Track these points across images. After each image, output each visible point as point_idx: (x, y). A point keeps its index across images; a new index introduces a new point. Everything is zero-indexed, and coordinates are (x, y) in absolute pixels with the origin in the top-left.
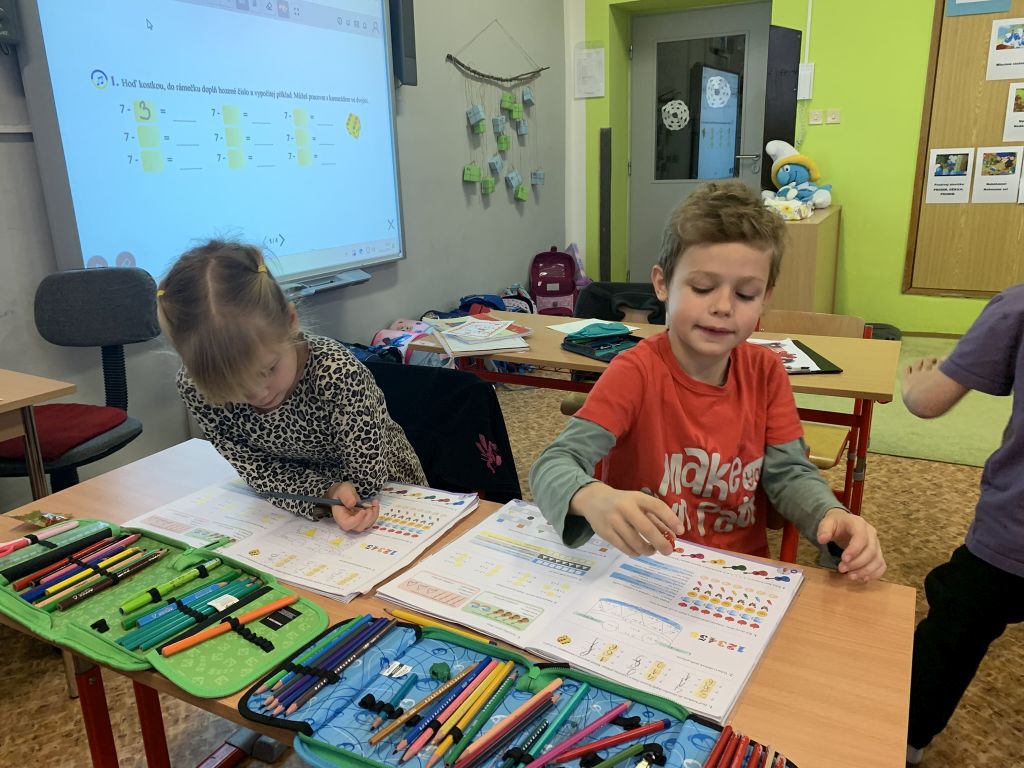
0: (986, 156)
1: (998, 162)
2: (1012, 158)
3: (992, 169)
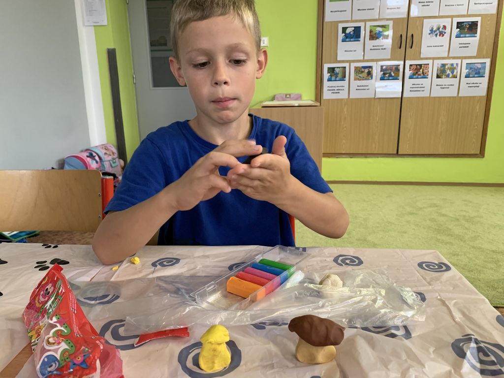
0: (356, 68)
1: (362, 72)
2: (370, 70)
3: (360, 77)
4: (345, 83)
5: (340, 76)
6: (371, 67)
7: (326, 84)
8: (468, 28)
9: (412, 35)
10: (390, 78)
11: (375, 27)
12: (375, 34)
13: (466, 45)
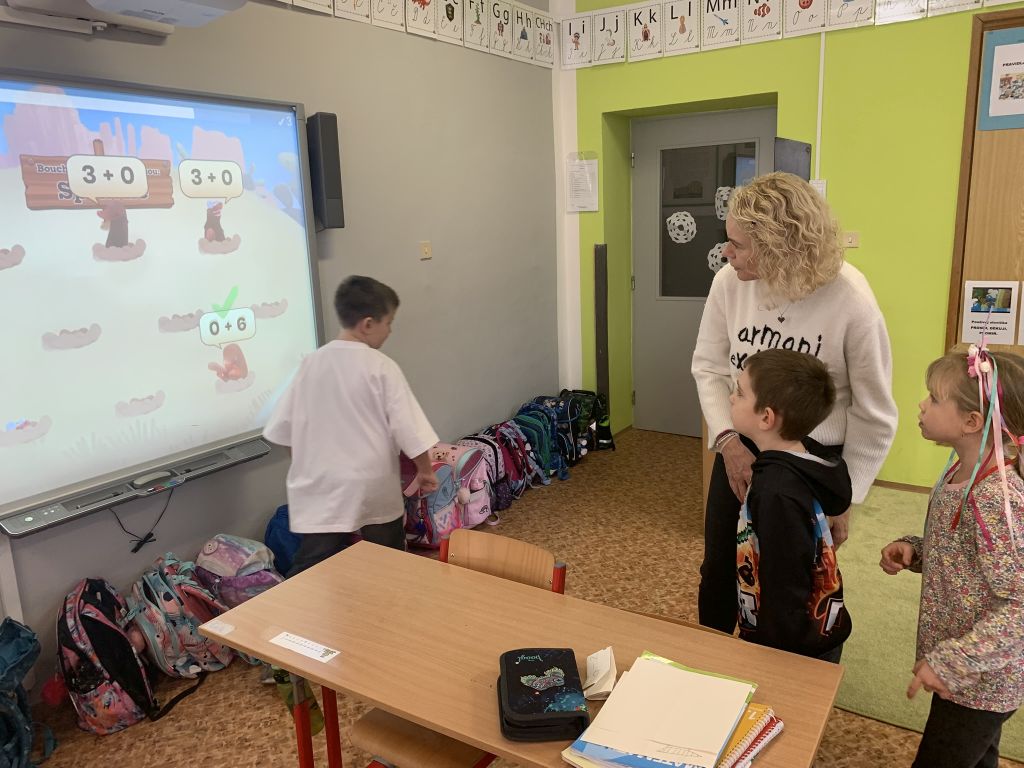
4: (1010, 317)
5: (998, 304)
7: (968, 317)
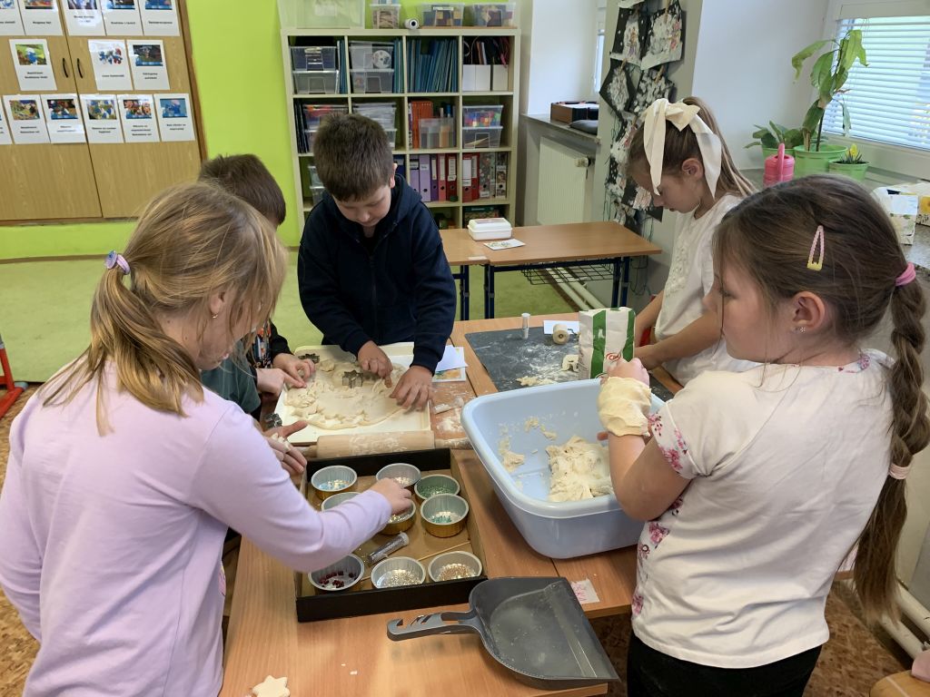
0: (12, 103)
1: (23, 108)
2: (33, 105)
3: (21, 115)
6: (33, 102)
8: (150, 55)
9: (78, 60)
10: (65, 117)
11: (24, 48)
12: (26, 56)
13: (153, 76)
